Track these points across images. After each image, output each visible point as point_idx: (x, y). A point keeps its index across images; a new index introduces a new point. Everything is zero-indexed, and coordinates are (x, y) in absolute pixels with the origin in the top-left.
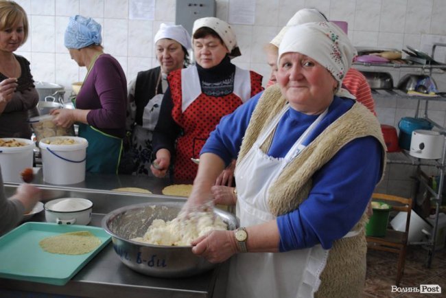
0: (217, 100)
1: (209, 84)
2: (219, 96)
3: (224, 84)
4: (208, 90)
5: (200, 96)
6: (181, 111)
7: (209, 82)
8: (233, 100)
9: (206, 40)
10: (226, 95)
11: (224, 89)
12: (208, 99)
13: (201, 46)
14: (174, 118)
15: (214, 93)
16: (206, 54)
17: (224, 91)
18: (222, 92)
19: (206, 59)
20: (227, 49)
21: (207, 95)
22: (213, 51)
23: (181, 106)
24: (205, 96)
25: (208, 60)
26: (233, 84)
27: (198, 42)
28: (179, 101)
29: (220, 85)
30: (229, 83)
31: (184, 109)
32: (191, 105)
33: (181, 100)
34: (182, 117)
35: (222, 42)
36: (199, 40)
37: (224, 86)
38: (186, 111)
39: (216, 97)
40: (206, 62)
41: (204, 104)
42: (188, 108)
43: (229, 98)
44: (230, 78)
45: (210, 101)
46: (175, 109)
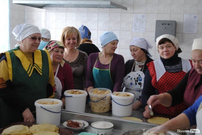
0: (175, 75)
1: (169, 67)
2: (176, 72)
3: (177, 67)
4: (169, 70)
5: (166, 73)
6: (156, 81)
7: (169, 66)
8: (183, 74)
9: (165, 45)
10: (179, 72)
11: (178, 69)
12: (170, 74)
13: (163, 48)
14: (153, 85)
15: (172, 71)
16: (166, 51)
17: (178, 70)
18: (177, 71)
19: (166, 54)
20: (176, 48)
21: (169, 72)
22: (170, 49)
23: (156, 78)
24: (168, 73)
25: (167, 54)
26: (182, 66)
27: (161, 46)
28: (155, 76)
29: (175, 67)
30: (179, 66)
31: (158, 79)
32: (161, 77)
33: (156, 76)
34: (157, 84)
35: (173, 45)
36: (161, 45)
37: (177, 68)
38: (159, 81)
39: (174, 73)
40: (166, 56)
41: (168, 77)
42: (160, 79)
43: (181, 73)
44: (179, 64)
45: (171, 75)
46: (153, 80)
